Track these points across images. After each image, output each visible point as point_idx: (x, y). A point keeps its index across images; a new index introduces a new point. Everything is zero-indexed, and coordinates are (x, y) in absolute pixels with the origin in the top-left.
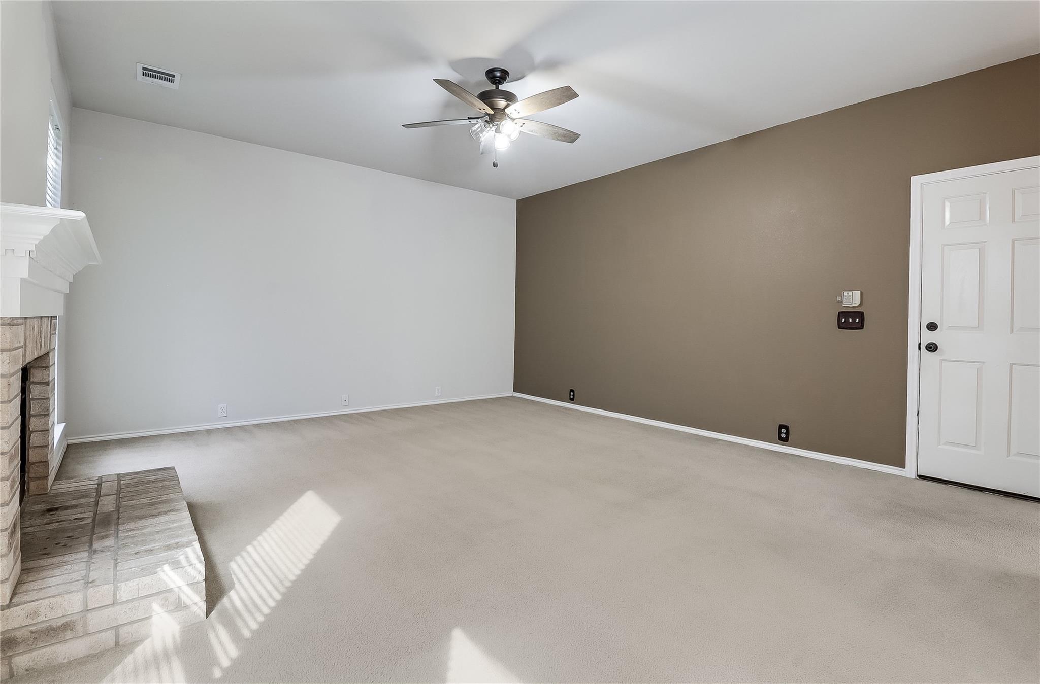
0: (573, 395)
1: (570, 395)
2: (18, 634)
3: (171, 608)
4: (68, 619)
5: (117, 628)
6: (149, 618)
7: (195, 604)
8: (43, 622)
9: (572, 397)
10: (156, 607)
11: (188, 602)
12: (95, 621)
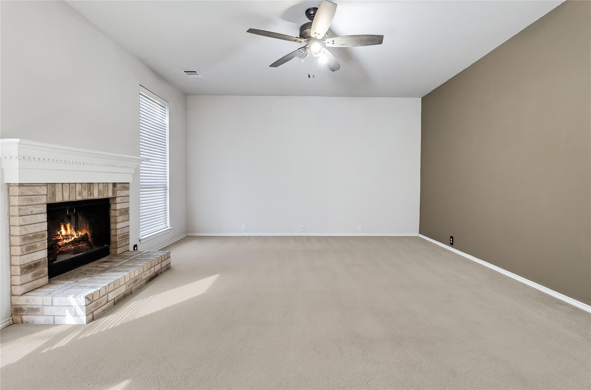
0: (453, 241)
1: (451, 240)
2: (24, 307)
3: (73, 314)
4: (37, 307)
5: (54, 316)
6: (65, 316)
7: (82, 315)
8: (30, 305)
9: (451, 242)
10: (67, 312)
11: (79, 314)
12: (47, 310)
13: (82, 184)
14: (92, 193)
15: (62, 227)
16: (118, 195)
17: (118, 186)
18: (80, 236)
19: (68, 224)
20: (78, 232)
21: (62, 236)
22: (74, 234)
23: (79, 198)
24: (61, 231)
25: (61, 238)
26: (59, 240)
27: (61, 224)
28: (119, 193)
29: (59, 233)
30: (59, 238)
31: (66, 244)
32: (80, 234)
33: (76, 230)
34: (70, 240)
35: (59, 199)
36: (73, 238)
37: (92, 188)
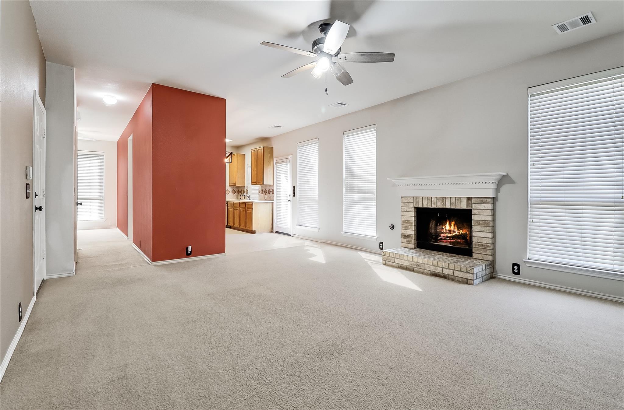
13: (437, 198)
14: (445, 204)
15: (448, 223)
16: (473, 207)
17: (474, 200)
18: (461, 233)
19: (453, 222)
20: (460, 230)
21: (446, 230)
22: (456, 231)
23: (434, 206)
24: (446, 226)
25: (445, 231)
26: (442, 233)
27: (448, 221)
28: (474, 206)
29: (443, 227)
30: (443, 231)
31: (447, 237)
32: (461, 232)
33: (458, 229)
34: (452, 235)
35: (420, 206)
36: (454, 234)
37: (444, 200)
